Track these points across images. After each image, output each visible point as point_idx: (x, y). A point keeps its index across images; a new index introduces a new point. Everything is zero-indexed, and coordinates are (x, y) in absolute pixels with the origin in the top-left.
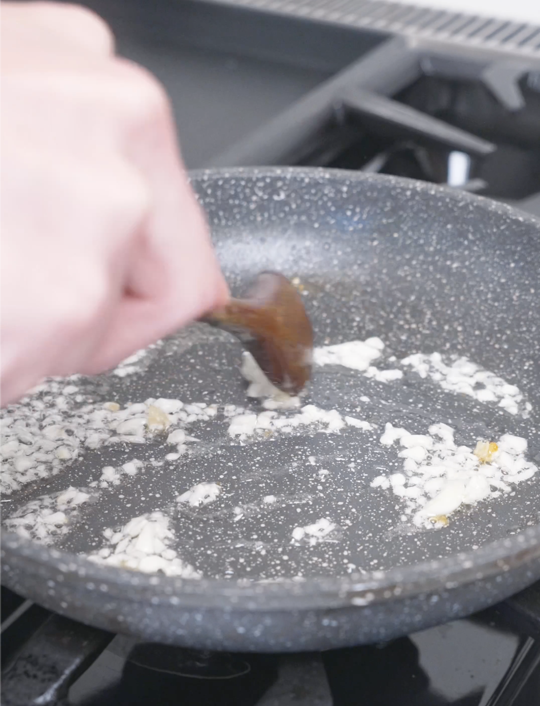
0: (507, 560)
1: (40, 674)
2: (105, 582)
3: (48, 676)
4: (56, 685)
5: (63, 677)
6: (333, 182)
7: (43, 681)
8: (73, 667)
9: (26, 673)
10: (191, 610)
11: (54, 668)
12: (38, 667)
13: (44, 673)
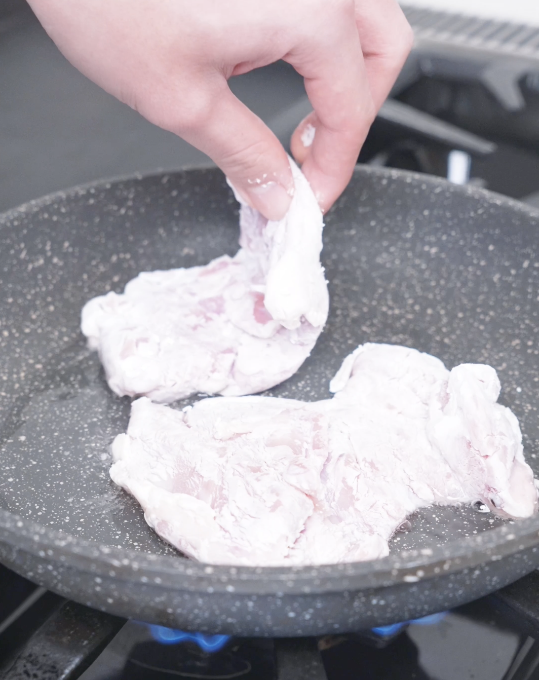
1: (40, 673)
2: (160, 574)
5: (63, 676)
9: (27, 673)
11: (54, 667)
12: (38, 667)
13: (45, 672)
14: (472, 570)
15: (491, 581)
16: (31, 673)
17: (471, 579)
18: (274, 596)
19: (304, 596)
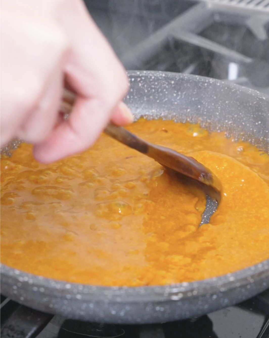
0: (252, 277)
1: (15, 335)
2: (43, 286)
5: (27, 337)
6: (166, 78)
8: (32, 332)
10: (88, 302)
11: (22, 332)
12: (14, 332)
13: (18, 335)
14: (212, 295)
16: (11, 335)
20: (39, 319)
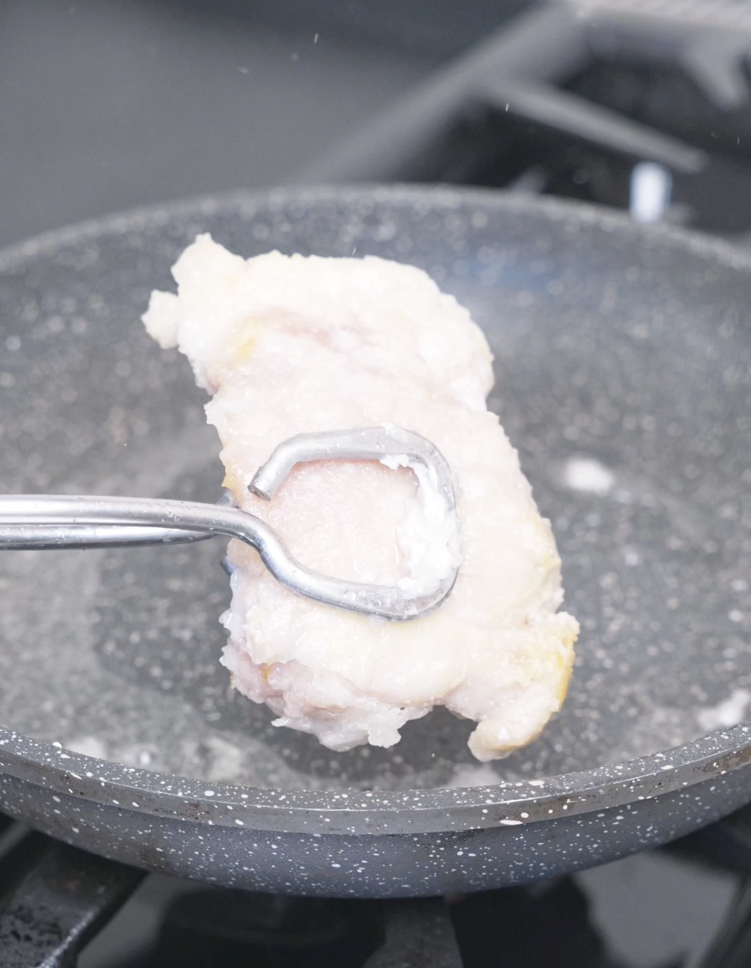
0: (724, 759)
1: (34, 935)
2: (139, 796)
3: (46, 937)
4: (58, 952)
5: (70, 939)
7: (40, 945)
8: (84, 924)
9: (15, 934)
10: (261, 836)
11: (55, 925)
12: (31, 925)
13: (41, 933)
14: (611, 813)
15: (643, 831)
16: (22, 934)
17: (610, 827)
18: (307, 836)
19: (352, 839)
20: (101, 890)
